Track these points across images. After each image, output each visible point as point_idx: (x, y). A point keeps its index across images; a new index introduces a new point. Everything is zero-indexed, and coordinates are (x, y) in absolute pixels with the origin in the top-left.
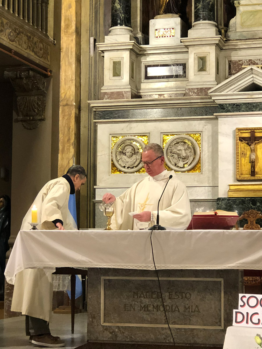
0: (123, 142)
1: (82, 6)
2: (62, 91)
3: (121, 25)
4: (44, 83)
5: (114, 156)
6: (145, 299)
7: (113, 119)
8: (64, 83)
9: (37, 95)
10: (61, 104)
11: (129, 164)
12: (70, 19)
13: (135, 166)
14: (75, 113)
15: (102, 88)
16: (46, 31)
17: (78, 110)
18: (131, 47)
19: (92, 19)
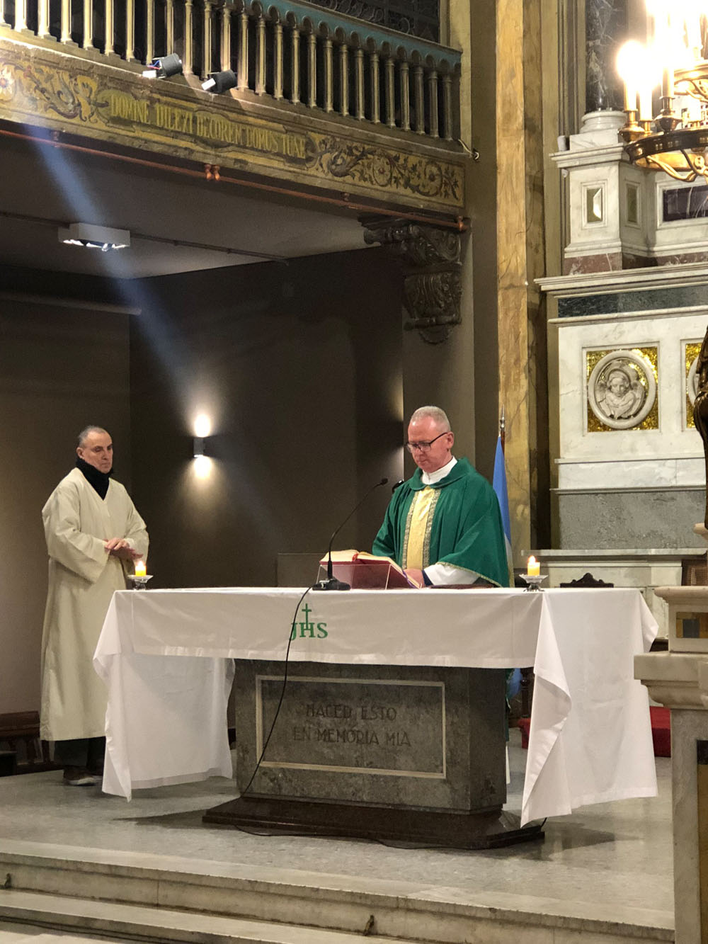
0: (608, 364)
1: (543, 66)
2: (502, 257)
3: (604, 108)
5: (591, 393)
6: (325, 719)
7: (587, 315)
8: (505, 241)
9: (441, 272)
11: (621, 411)
12: (512, 102)
13: (632, 413)
14: (529, 303)
15: (566, 249)
16: (458, 135)
17: (537, 295)
18: (618, 157)
19: (563, 95)
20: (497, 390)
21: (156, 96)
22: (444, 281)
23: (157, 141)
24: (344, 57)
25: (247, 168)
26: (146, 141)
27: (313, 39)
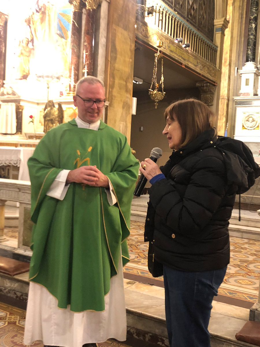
1: (232, 52)
2: (221, 92)
3: (250, 61)
4: (213, 89)
7: (244, 105)
8: (222, 88)
9: (210, 94)
10: (220, 98)
11: (250, 126)
12: (226, 59)
13: (253, 126)
14: (227, 102)
15: (240, 91)
16: (216, 65)
17: (228, 101)
18: (255, 72)
19: (237, 58)
20: (218, 120)
21: (177, 47)
22: (211, 96)
23: (176, 57)
24: (202, 44)
25: (189, 66)
26: (175, 57)
27: (198, 39)
